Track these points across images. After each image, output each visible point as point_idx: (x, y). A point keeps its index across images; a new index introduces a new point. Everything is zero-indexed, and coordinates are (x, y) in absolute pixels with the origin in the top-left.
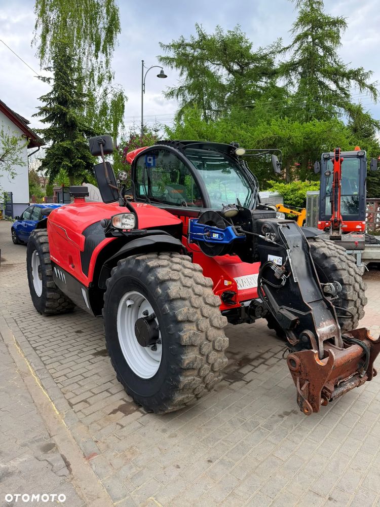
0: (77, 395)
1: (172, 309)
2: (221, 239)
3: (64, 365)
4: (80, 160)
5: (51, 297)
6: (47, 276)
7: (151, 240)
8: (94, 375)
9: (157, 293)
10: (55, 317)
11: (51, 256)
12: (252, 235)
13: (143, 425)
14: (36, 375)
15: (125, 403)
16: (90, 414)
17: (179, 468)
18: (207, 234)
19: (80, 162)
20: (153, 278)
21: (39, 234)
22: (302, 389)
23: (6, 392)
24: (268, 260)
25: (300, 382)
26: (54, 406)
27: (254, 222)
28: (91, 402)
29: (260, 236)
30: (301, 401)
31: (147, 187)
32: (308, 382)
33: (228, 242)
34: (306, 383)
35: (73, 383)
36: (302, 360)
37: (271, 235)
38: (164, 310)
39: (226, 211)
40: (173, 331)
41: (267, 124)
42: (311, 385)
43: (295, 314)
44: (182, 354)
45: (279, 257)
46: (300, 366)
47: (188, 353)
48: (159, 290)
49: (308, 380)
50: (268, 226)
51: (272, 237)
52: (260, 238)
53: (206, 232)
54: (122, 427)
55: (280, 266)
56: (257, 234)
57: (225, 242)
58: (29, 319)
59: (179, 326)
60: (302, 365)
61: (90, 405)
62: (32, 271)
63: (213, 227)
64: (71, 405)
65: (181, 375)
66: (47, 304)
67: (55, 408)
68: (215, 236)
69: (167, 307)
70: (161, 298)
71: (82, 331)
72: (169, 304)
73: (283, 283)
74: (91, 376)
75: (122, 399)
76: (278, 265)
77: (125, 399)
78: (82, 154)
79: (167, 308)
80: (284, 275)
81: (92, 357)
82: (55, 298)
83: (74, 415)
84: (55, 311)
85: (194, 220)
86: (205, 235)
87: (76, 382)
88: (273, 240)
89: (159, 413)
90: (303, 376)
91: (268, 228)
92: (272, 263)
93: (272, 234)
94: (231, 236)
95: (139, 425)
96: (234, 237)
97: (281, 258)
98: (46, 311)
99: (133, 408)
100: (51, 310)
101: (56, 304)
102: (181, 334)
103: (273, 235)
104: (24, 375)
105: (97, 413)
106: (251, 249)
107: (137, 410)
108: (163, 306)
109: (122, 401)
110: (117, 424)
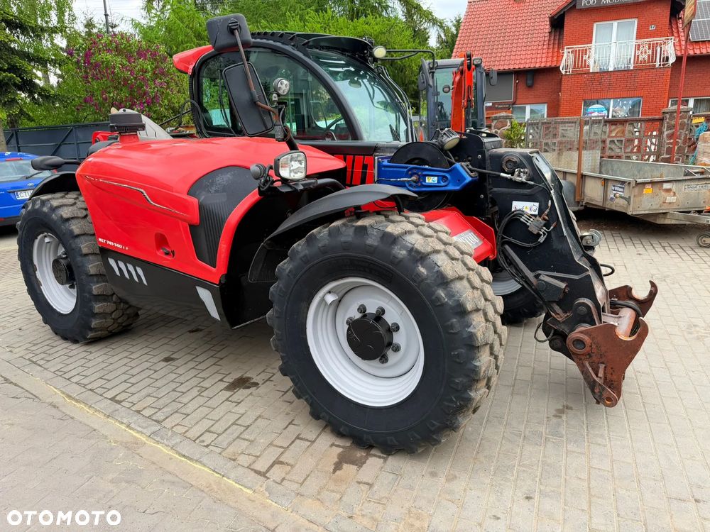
0: (258, 457)
1: (450, 295)
2: (442, 184)
3: (193, 415)
4: (9, 75)
5: (102, 311)
6: (92, 275)
7: (379, 193)
8: (256, 420)
9: (419, 275)
10: (106, 343)
11: (100, 240)
12: (486, 174)
13: (398, 475)
14: (158, 442)
15: (341, 450)
16: (305, 480)
17: (498, 518)
18: (414, 178)
19: (10, 79)
20: (404, 252)
21: (55, 203)
22: (599, 375)
23: (127, 482)
24: (513, 209)
25: (591, 367)
26: (234, 483)
27: (487, 154)
28: (291, 461)
29: (502, 174)
30: (599, 392)
31: (228, 111)
32: (604, 366)
33: (458, 188)
34: (602, 367)
35: (234, 440)
36: (593, 339)
37: (520, 172)
38: (438, 299)
39: (449, 139)
40: (457, 328)
41: (301, 20)
42: (609, 368)
43: (562, 280)
44: (473, 359)
45: (532, 204)
46: (591, 346)
47: (481, 356)
48: (422, 270)
49: (603, 363)
50: (515, 159)
51: (522, 174)
52: (503, 178)
53: (411, 176)
54: (370, 485)
55: (535, 216)
56: (497, 173)
57: (451, 188)
58: (57, 355)
59: (466, 319)
60: (593, 345)
61: (292, 466)
62: (35, 270)
63: (423, 167)
64: (263, 474)
65: (471, 390)
66: (94, 323)
67: (237, 485)
68: (431, 180)
69: (441, 293)
70: (429, 281)
71: (172, 357)
72: (445, 289)
73: (542, 239)
74: (253, 422)
75: (332, 445)
76: (532, 215)
77: (336, 443)
78: (9, 64)
79: (443, 295)
80: (544, 228)
81: (228, 394)
82: (108, 311)
83: (280, 487)
84: (105, 333)
85: (382, 158)
86: (408, 181)
87: (238, 437)
88: (523, 178)
89: (419, 451)
90: (594, 358)
91: (515, 162)
92: (521, 213)
93: (522, 170)
94: (462, 178)
95: (391, 476)
96: (468, 179)
97: (537, 204)
98: (90, 335)
99: (360, 454)
100: (100, 332)
101: (110, 321)
102: (471, 330)
103: (524, 172)
104: (132, 447)
105: (312, 475)
106: (482, 196)
107: (368, 455)
108: (433, 293)
109: (334, 447)
110: (359, 483)
